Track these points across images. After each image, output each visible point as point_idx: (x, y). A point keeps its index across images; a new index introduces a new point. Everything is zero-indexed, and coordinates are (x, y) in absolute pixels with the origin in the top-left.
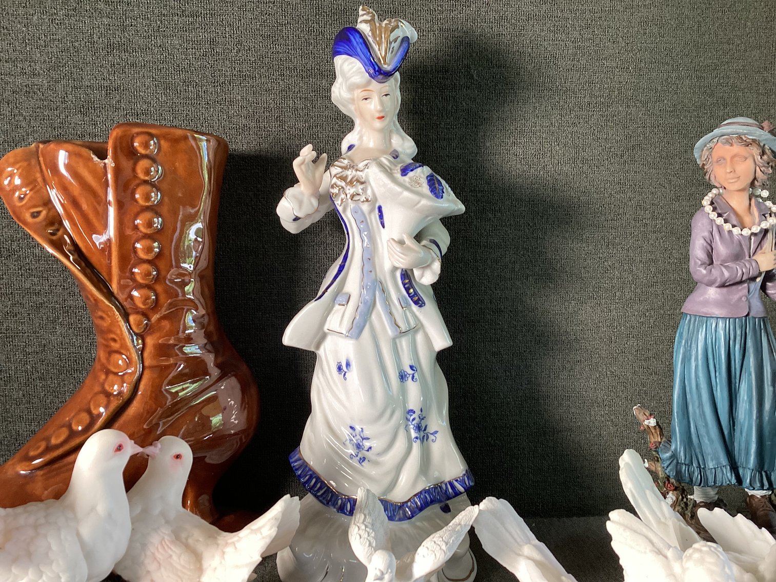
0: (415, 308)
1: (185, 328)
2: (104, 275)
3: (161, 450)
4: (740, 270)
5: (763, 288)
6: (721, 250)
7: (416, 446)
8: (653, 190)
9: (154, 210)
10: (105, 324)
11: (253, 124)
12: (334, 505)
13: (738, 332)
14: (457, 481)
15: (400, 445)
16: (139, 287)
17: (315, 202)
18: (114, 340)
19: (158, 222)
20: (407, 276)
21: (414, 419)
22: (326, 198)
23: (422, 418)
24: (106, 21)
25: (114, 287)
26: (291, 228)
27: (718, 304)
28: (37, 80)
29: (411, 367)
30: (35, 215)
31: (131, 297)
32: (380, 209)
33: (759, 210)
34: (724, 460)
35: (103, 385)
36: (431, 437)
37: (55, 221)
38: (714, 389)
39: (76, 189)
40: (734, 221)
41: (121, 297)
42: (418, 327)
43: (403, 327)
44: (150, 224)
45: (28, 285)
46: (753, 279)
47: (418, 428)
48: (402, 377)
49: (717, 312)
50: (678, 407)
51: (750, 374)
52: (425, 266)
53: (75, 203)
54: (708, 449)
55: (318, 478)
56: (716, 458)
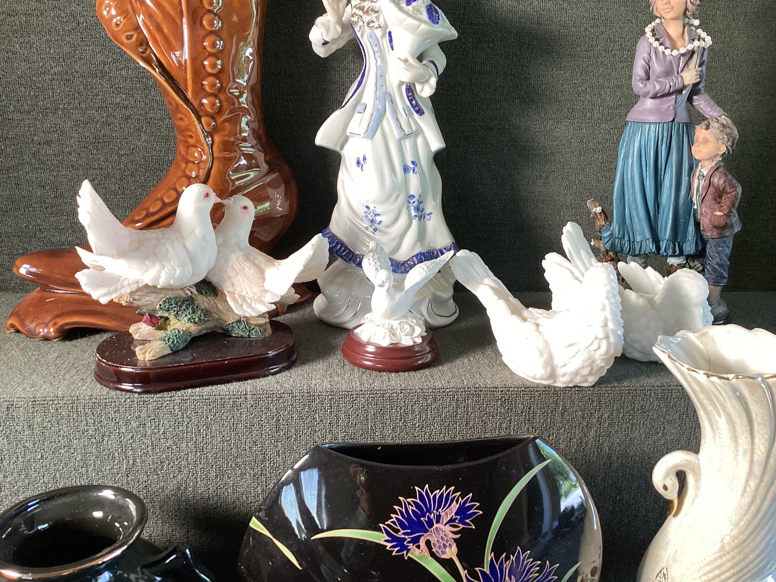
0: (416, 116)
1: (241, 131)
2: (182, 87)
3: (234, 202)
4: (669, 84)
5: (690, 99)
6: (657, 68)
7: (415, 222)
8: (622, 25)
9: (217, 34)
10: (183, 124)
12: (354, 262)
13: (665, 134)
14: (445, 249)
15: (403, 220)
16: (208, 95)
17: (339, 29)
18: (191, 137)
19: (220, 44)
20: (410, 90)
21: (414, 202)
22: (348, 27)
23: (420, 202)
25: (189, 95)
26: (320, 51)
27: (652, 112)
29: (413, 163)
30: (129, 37)
31: (202, 104)
32: (390, 33)
33: (690, 35)
34: (648, 235)
35: (184, 171)
36: (427, 217)
37: (143, 42)
38: (645, 180)
39: (159, 16)
40: (668, 44)
41: (196, 104)
42: (419, 132)
43: (407, 131)
44: (214, 45)
45: (118, 100)
46: (679, 91)
47: (417, 209)
48: (406, 169)
49: (652, 119)
50: (617, 196)
51: (672, 168)
52: (425, 82)
53: (159, 28)
54: (637, 227)
55: (342, 244)
56: (643, 234)
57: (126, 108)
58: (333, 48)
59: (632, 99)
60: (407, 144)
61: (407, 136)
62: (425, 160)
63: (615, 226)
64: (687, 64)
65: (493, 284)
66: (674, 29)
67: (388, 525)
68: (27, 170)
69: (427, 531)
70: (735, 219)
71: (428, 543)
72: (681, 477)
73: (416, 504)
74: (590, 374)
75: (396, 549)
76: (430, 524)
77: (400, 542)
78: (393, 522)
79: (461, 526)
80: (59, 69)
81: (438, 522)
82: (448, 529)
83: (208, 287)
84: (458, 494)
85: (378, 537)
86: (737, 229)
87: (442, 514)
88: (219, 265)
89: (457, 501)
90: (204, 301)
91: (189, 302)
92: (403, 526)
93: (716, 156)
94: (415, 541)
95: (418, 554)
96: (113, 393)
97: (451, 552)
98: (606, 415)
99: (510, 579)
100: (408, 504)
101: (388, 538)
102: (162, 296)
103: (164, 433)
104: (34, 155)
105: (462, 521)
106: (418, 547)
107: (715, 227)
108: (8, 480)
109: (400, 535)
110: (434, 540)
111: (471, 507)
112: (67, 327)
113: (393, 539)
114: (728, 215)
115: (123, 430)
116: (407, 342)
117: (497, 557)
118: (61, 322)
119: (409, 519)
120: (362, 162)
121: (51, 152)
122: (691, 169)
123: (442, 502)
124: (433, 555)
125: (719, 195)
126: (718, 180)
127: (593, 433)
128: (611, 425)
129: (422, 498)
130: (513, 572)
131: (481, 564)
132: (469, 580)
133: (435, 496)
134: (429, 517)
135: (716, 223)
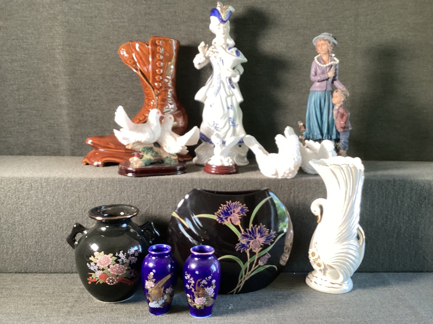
0: (232, 89)
1: (168, 95)
2: (148, 78)
3: (167, 116)
4: (323, 77)
5: (332, 82)
6: (319, 71)
7: (232, 128)
9: (161, 60)
10: (148, 92)
11: (186, 37)
13: (323, 95)
16: (157, 82)
17: (204, 59)
18: (150, 96)
19: (162, 64)
20: (230, 80)
21: (231, 120)
22: (208, 58)
23: (234, 120)
24: (144, 6)
25: (151, 82)
26: (197, 66)
27: (318, 87)
28: (125, 24)
29: (231, 106)
30: (130, 62)
31: (155, 85)
32: (222, 60)
33: (331, 59)
34: (319, 132)
35: (147, 109)
36: (236, 126)
37: (135, 63)
38: (317, 112)
39: (141, 54)
40: (322, 62)
41: (153, 85)
43: (229, 94)
44: (160, 64)
46: (327, 79)
47: (233, 123)
48: (228, 108)
49: (318, 89)
51: (326, 107)
52: (235, 77)
53: (141, 58)
54: (315, 130)
55: (205, 136)
56: (317, 132)
57: (124, 88)
58: (202, 66)
59: (312, 83)
60: (229, 99)
61: (228, 96)
62: (236, 105)
63: (307, 129)
64: (330, 69)
65: (259, 146)
66: (325, 58)
67: (217, 213)
69: (230, 215)
70: (349, 125)
71: (231, 220)
72: (321, 207)
73: (227, 207)
75: (220, 221)
76: (231, 213)
77: (221, 219)
78: (219, 212)
79: (242, 214)
80: (101, 73)
81: (234, 212)
82: (237, 215)
83: (157, 144)
84: (241, 204)
85: (214, 217)
86: (350, 129)
87: (235, 210)
88: (162, 137)
89: (240, 206)
90: (156, 149)
91: (151, 149)
92: (222, 214)
93: (340, 102)
94: (226, 218)
95: (227, 223)
96: (126, 177)
97: (238, 223)
98: (297, 189)
99: (258, 234)
100: (224, 207)
101: (217, 217)
102: (142, 146)
103: (142, 191)
104: (89, 105)
106: (227, 220)
107: (342, 128)
108: (88, 207)
109: (221, 216)
110: (232, 218)
112: (106, 162)
113: (219, 218)
114: (345, 123)
116: (226, 164)
117: (254, 226)
118: (104, 160)
119: (224, 211)
120: (212, 105)
121: (95, 104)
122: (333, 107)
123: (235, 206)
124: (232, 224)
125: (342, 116)
126: (341, 111)
127: (292, 196)
128: (299, 193)
129: (229, 205)
130: (259, 231)
131: (248, 228)
132: (244, 233)
133: (233, 204)
134: (231, 211)
135: (341, 126)
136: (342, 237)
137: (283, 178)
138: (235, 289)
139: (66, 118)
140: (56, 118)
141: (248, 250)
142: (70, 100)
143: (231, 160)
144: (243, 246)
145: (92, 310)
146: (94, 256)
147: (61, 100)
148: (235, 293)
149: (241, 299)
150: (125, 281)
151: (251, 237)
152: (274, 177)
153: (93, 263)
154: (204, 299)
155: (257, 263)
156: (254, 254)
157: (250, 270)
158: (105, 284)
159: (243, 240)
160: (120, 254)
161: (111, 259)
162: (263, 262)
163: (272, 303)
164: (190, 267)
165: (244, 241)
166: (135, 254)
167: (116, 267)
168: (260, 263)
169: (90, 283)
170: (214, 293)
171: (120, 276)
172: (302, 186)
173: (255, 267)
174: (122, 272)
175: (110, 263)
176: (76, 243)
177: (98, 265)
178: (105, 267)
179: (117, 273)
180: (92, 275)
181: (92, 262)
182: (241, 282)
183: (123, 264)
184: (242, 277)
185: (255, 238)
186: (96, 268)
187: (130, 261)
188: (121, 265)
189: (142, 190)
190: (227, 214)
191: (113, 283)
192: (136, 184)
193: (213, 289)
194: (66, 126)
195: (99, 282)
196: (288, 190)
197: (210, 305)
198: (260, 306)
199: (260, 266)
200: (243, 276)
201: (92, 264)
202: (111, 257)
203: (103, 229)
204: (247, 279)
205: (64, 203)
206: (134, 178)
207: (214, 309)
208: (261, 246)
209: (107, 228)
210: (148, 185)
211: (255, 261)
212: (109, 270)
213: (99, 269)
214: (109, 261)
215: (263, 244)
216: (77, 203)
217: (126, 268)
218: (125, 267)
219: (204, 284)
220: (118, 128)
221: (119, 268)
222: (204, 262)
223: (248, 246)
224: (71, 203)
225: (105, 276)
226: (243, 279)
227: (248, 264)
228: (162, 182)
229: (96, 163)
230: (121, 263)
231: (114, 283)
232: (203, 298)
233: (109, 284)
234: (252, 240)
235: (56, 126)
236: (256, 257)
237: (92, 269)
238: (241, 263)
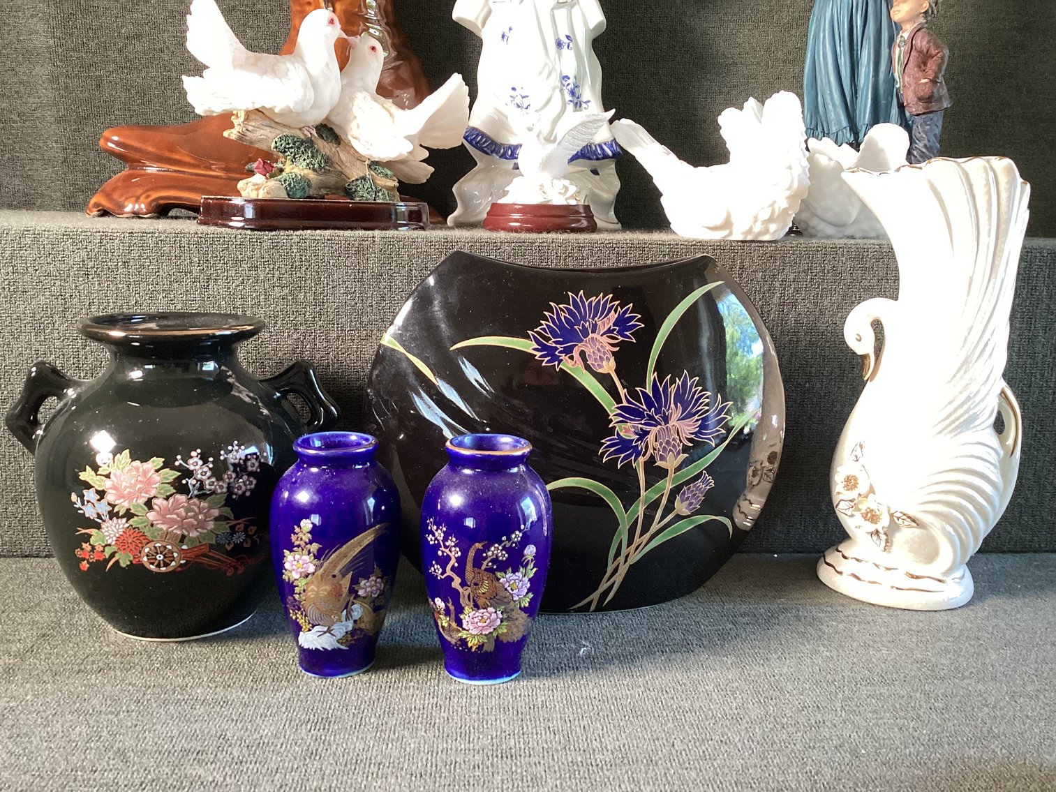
1: (367, 5)
3: (360, 41)
7: (570, 109)
12: (497, 153)
14: (605, 144)
21: (568, 85)
23: (576, 86)
29: (568, 37)
34: (845, 123)
36: (584, 105)
38: (839, 57)
47: (572, 93)
48: (559, 44)
50: (807, 80)
51: (870, 38)
54: (832, 116)
56: (839, 122)
60: (561, 14)
61: (559, 6)
67: (537, 332)
68: (111, 69)
69: (581, 341)
70: (943, 91)
71: (582, 354)
73: (569, 311)
74: (771, 220)
75: (546, 359)
76: (585, 333)
78: (543, 329)
79: (621, 338)
81: (593, 332)
82: (605, 340)
83: (329, 131)
84: (617, 302)
85: (527, 345)
86: (946, 104)
87: (599, 323)
88: (343, 105)
89: (616, 311)
90: (324, 147)
91: (309, 143)
92: (554, 334)
93: (918, 16)
94: (568, 351)
95: (571, 366)
96: (222, 230)
97: (609, 367)
98: (792, 276)
99: (676, 407)
100: (561, 311)
101: (537, 346)
102: (278, 132)
103: (279, 279)
105: (620, 333)
106: (572, 358)
107: (920, 99)
109: (551, 343)
110: (589, 351)
111: (631, 319)
112: (162, 202)
113: (544, 347)
114: (934, 83)
115: (232, 273)
116: (559, 201)
117: (661, 379)
118: (155, 195)
119: (561, 326)
120: (507, 34)
122: (891, 40)
123: (598, 310)
124: (588, 368)
125: (924, 58)
126: (922, 42)
127: (775, 300)
128: (797, 290)
129: (575, 304)
130: (679, 398)
131: (643, 384)
132: (629, 402)
133: (590, 304)
134: (583, 325)
135: (921, 94)
136: (952, 418)
137: (749, 238)
138: (595, 596)
139: (46, 93)
140: (17, 92)
141: (641, 460)
142: (58, 33)
143: (573, 189)
144: (625, 445)
145: (93, 662)
146: (96, 468)
147: (30, 32)
148: (593, 607)
149: (617, 628)
150: (214, 559)
151: (651, 418)
152: (717, 236)
153: (92, 490)
154: (494, 616)
155: (669, 508)
156: (663, 473)
157: (645, 529)
158: (137, 569)
159: (623, 425)
160: (191, 461)
161: (157, 477)
162: (691, 504)
163: (724, 636)
164: (444, 504)
165: (627, 431)
166: (249, 463)
167: (177, 505)
168: (681, 507)
169: (85, 565)
170: (531, 595)
171: (192, 540)
172: (810, 268)
173: (663, 518)
174: (201, 525)
175: (153, 493)
176: (40, 432)
177: (110, 497)
178: (138, 505)
179: (181, 528)
180: (90, 536)
181: (89, 486)
182: (616, 570)
183: (202, 496)
184: (618, 554)
185: (666, 420)
186: (103, 508)
187: (229, 487)
188: (195, 500)
189: (277, 273)
190: (570, 335)
191: (166, 565)
192: (257, 254)
193: (526, 579)
194: (49, 115)
195: (117, 562)
196: (764, 278)
197: (517, 636)
198: (685, 647)
199: (679, 517)
200: (624, 552)
201: (90, 495)
202: (157, 471)
203: (136, 375)
204: (634, 559)
205: (15, 317)
206: (249, 232)
207: (528, 655)
208: (685, 449)
209: (148, 374)
210: (298, 258)
211: (664, 501)
212: (151, 516)
213: (112, 515)
214: (149, 482)
215: (690, 440)
216: (56, 318)
217: (216, 512)
218: (210, 508)
219: (495, 561)
220: (198, 69)
221: (188, 510)
222: (496, 483)
223: (641, 446)
224: (38, 316)
225: (137, 538)
226: (621, 559)
227: (640, 508)
228: (347, 248)
229: (129, 208)
230: (196, 492)
231: (173, 563)
232: (491, 609)
233: (152, 567)
234: (656, 426)
235: (15, 117)
236: (667, 485)
237: (89, 512)
238: (615, 503)
